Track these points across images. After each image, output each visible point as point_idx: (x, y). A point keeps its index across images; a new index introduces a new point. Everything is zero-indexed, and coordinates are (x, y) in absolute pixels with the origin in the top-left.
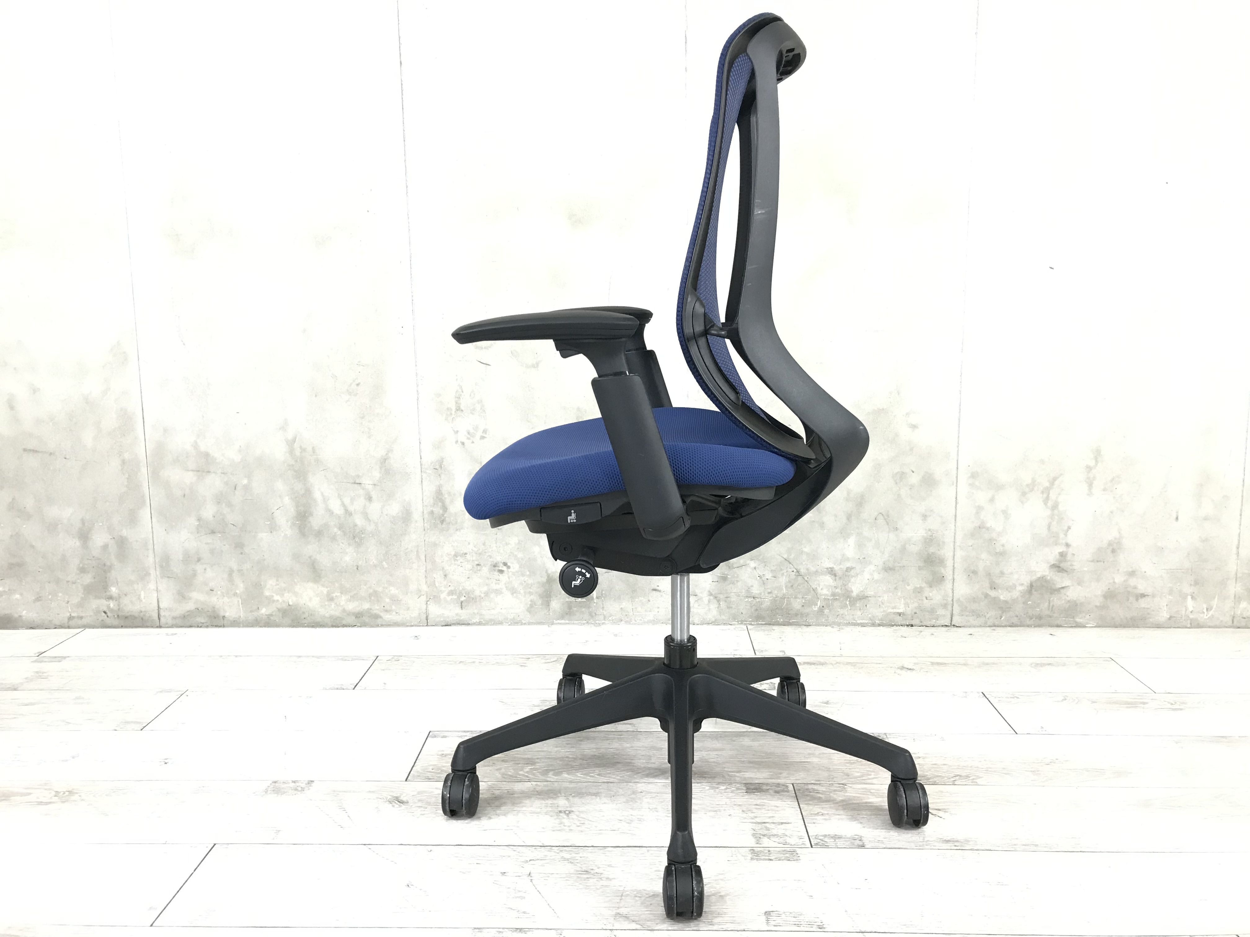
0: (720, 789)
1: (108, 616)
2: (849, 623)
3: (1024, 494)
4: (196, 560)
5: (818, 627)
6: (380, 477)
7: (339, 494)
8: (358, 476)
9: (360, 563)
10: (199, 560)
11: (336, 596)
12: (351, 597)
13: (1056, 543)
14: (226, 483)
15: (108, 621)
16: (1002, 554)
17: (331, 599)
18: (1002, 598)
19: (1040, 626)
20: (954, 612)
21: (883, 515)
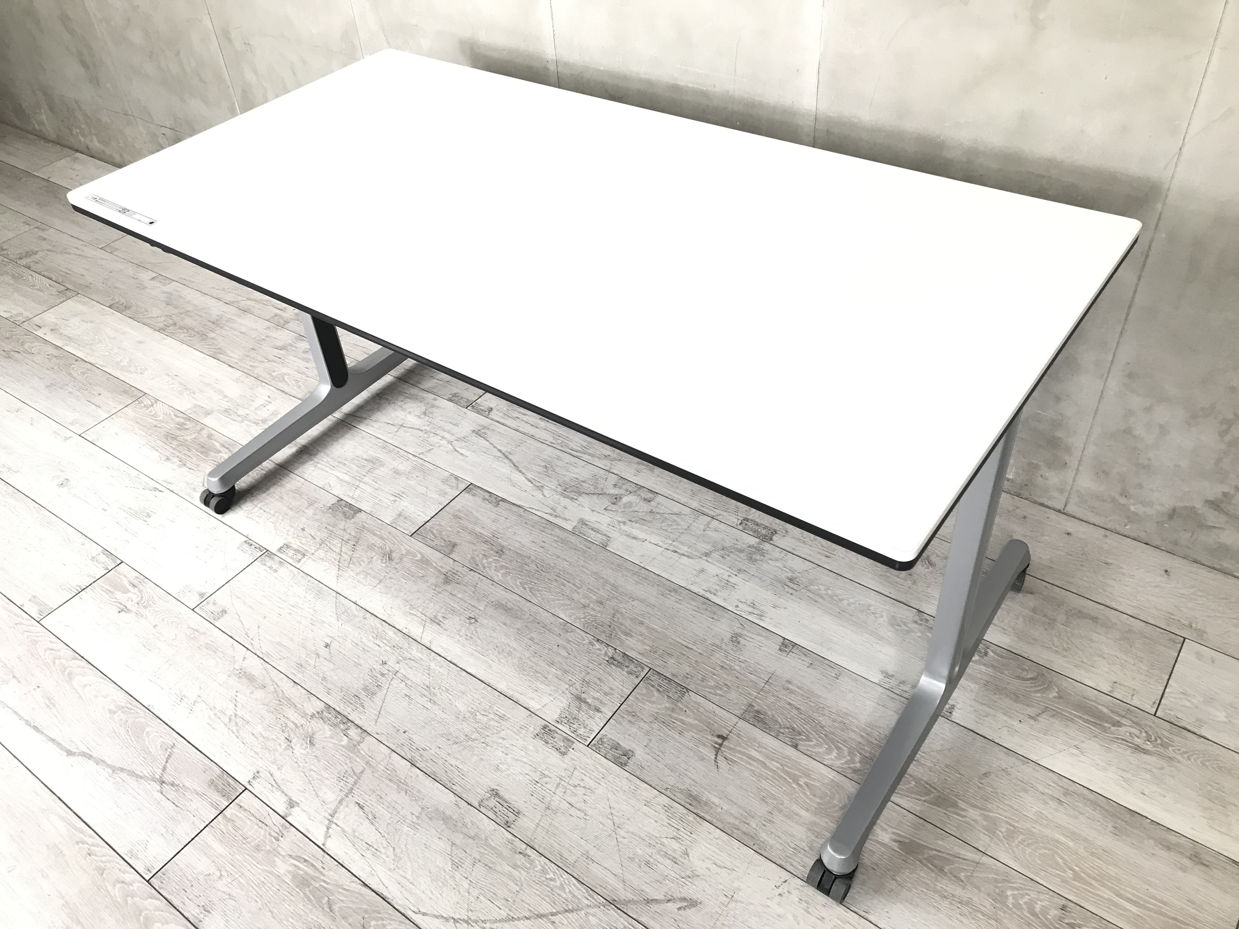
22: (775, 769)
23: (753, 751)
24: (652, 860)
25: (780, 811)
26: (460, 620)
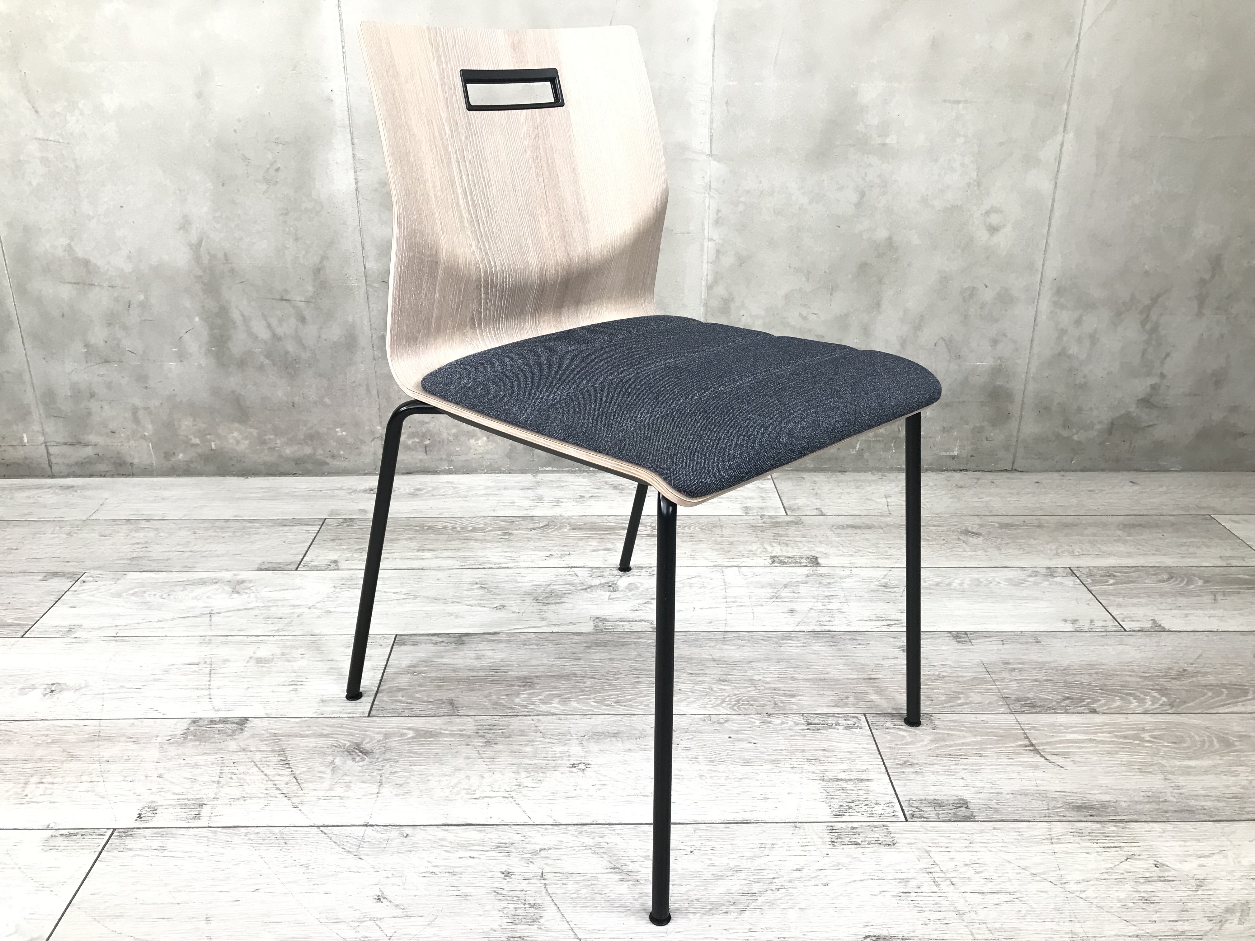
0: (775, 723)
3: (1119, 314)
4: (89, 395)
5: (856, 474)
6: (315, 292)
7: (263, 314)
8: (286, 291)
9: (296, 399)
10: (92, 395)
11: (269, 439)
12: (288, 439)
13: (1149, 374)
14: (116, 300)
16: (1083, 387)
17: (264, 443)
18: (1075, 437)
19: (1116, 469)
20: (1017, 455)
21: (944, 340)
22: (1108, 739)
23: (1067, 735)
24: (1143, 895)
25: (1173, 773)
26: (562, 773)
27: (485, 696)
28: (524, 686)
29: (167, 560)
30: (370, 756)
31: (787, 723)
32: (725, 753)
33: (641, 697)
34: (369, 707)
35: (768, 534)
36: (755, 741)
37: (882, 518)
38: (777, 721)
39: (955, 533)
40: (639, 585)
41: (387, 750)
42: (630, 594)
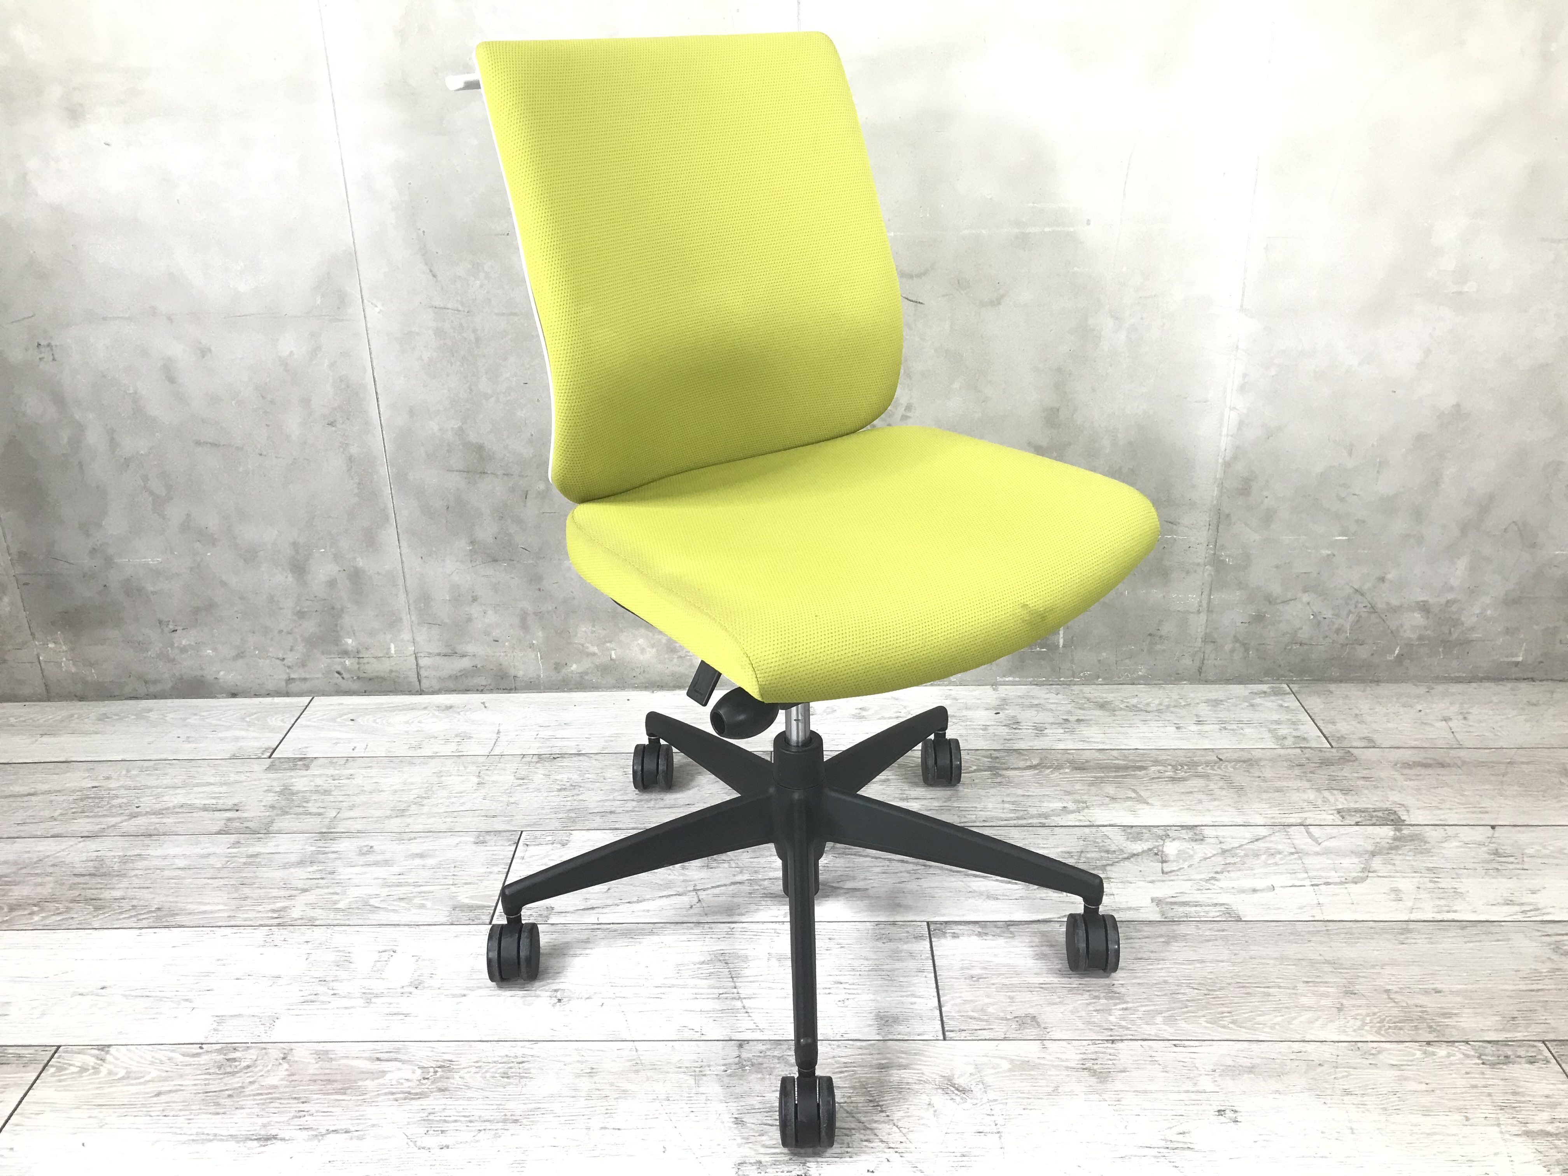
0: (1440, 1055)
1: (343, 678)
2: (1438, 676)
4: (471, 599)
5: (1394, 686)
10: (475, 599)
14: (512, 490)
15: (345, 685)
21: (1517, 525)
27: (1072, 1012)
28: (1112, 998)
29: (611, 812)
30: (971, 1095)
31: (1454, 1055)
32: (1395, 1098)
33: (1260, 1015)
34: (940, 1027)
35: (1322, 776)
36: (1428, 1081)
37: (1452, 752)
38: (1442, 1051)
39: (1553, 774)
40: (1191, 852)
41: (986, 1088)
42: (1186, 865)
